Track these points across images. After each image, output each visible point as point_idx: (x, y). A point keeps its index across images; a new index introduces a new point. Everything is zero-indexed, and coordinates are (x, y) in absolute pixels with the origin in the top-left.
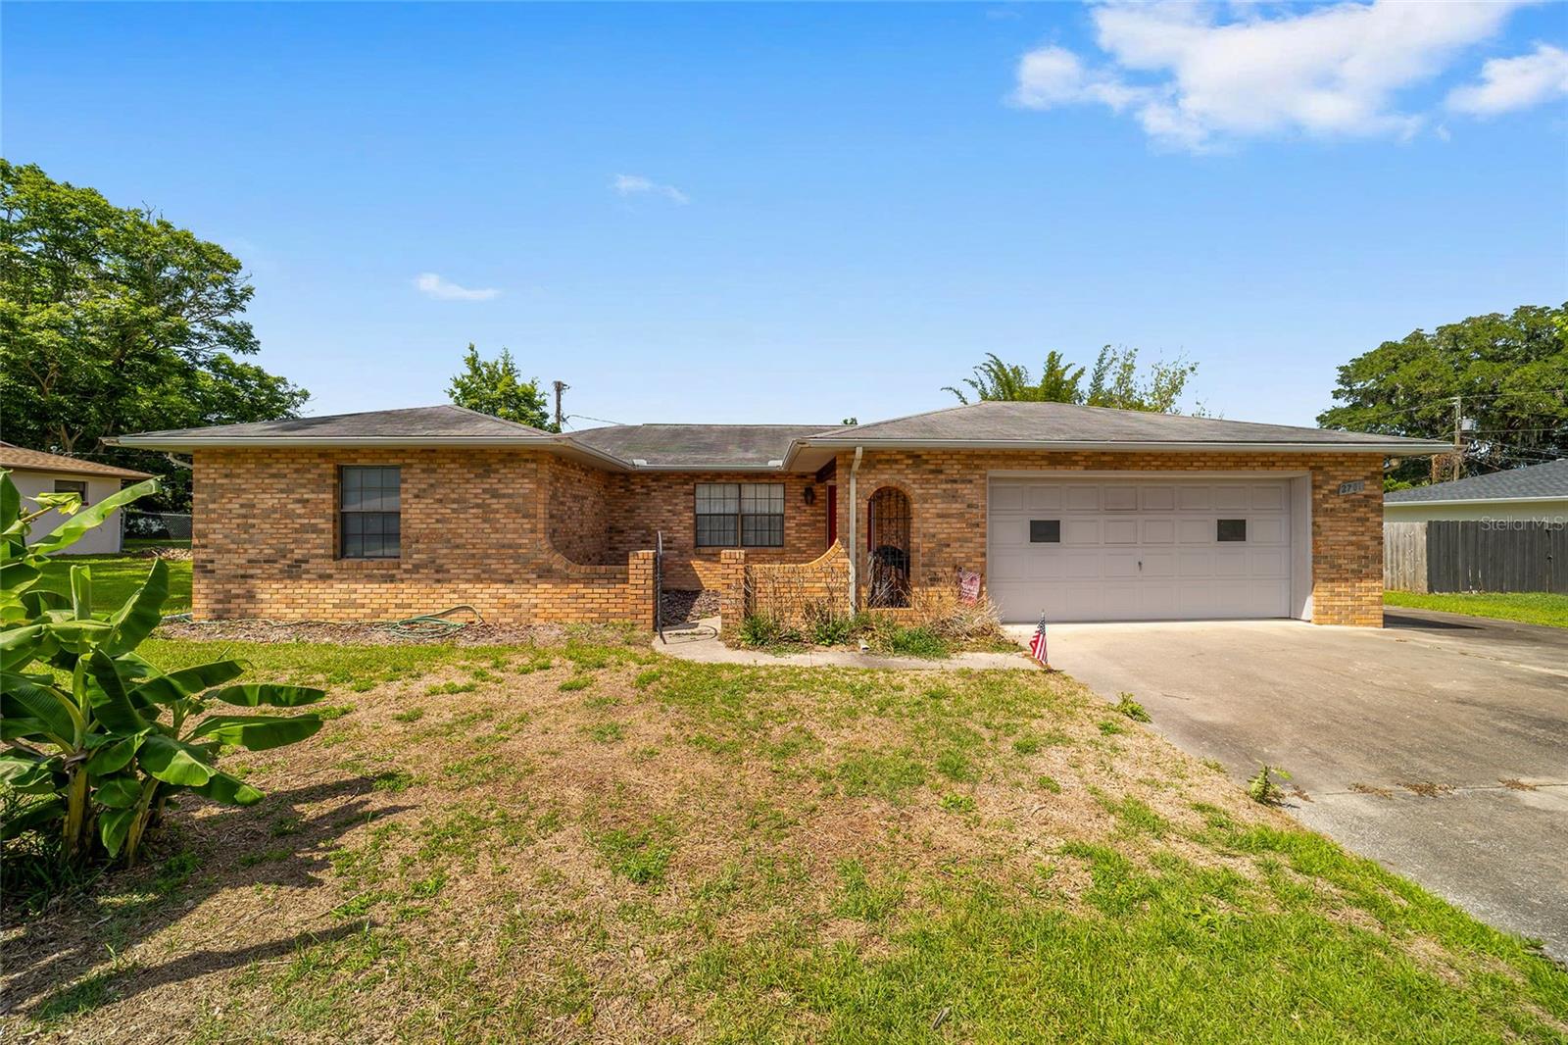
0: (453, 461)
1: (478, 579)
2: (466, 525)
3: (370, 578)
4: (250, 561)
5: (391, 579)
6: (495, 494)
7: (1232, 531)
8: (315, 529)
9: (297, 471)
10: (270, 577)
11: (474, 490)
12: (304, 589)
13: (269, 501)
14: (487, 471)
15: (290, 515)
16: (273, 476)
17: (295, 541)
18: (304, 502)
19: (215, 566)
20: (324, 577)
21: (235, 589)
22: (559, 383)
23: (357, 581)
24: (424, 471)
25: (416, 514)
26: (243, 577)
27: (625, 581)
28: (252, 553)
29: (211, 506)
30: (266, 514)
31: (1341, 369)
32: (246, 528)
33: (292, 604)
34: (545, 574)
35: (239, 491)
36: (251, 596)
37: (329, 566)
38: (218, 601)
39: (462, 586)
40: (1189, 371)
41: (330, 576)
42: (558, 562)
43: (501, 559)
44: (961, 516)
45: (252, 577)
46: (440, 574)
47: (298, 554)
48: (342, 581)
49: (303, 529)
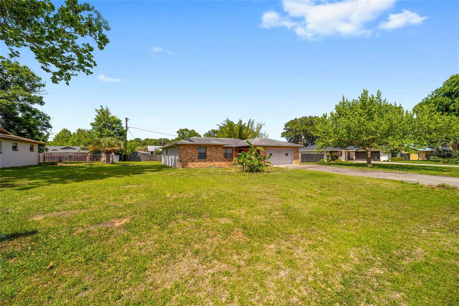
0: (213, 146)
1: (216, 161)
2: (214, 154)
3: (203, 162)
4: (187, 160)
5: (206, 162)
6: (218, 151)
7: (287, 155)
8: (196, 155)
9: (193, 147)
10: (190, 162)
11: (215, 150)
12: (195, 163)
13: (190, 151)
14: (217, 148)
15: (193, 153)
16: (190, 148)
17: (193, 157)
18: (194, 151)
19: (183, 160)
20: (197, 162)
21: (185, 164)
22: (127, 118)
23: (201, 162)
24: (209, 147)
25: (208, 153)
26: (186, 162)
27: (232, 161)
28: (187, 158)
29: (182, 152)
30: (189, 153)
31: (285, 124)
32: (187, 155)
33: (193, 165)
34: (223, 160)
35: (186, 150)
36: (187, 165)
37: (198, 160)
38: (183, 165)
39: (214, 162)
40: (263, 124)
41: (198, 161)
42: (225, 159)
43: (218, 159)
44: (264, 153)
45: (187, 162)
46: (211, 161)
47: (194, 158)
48: (199, 162)
49: (194, 155)
